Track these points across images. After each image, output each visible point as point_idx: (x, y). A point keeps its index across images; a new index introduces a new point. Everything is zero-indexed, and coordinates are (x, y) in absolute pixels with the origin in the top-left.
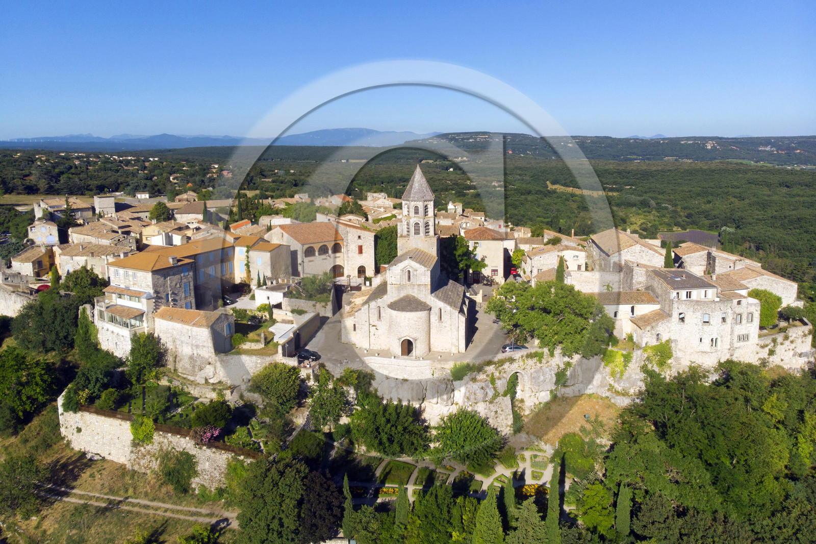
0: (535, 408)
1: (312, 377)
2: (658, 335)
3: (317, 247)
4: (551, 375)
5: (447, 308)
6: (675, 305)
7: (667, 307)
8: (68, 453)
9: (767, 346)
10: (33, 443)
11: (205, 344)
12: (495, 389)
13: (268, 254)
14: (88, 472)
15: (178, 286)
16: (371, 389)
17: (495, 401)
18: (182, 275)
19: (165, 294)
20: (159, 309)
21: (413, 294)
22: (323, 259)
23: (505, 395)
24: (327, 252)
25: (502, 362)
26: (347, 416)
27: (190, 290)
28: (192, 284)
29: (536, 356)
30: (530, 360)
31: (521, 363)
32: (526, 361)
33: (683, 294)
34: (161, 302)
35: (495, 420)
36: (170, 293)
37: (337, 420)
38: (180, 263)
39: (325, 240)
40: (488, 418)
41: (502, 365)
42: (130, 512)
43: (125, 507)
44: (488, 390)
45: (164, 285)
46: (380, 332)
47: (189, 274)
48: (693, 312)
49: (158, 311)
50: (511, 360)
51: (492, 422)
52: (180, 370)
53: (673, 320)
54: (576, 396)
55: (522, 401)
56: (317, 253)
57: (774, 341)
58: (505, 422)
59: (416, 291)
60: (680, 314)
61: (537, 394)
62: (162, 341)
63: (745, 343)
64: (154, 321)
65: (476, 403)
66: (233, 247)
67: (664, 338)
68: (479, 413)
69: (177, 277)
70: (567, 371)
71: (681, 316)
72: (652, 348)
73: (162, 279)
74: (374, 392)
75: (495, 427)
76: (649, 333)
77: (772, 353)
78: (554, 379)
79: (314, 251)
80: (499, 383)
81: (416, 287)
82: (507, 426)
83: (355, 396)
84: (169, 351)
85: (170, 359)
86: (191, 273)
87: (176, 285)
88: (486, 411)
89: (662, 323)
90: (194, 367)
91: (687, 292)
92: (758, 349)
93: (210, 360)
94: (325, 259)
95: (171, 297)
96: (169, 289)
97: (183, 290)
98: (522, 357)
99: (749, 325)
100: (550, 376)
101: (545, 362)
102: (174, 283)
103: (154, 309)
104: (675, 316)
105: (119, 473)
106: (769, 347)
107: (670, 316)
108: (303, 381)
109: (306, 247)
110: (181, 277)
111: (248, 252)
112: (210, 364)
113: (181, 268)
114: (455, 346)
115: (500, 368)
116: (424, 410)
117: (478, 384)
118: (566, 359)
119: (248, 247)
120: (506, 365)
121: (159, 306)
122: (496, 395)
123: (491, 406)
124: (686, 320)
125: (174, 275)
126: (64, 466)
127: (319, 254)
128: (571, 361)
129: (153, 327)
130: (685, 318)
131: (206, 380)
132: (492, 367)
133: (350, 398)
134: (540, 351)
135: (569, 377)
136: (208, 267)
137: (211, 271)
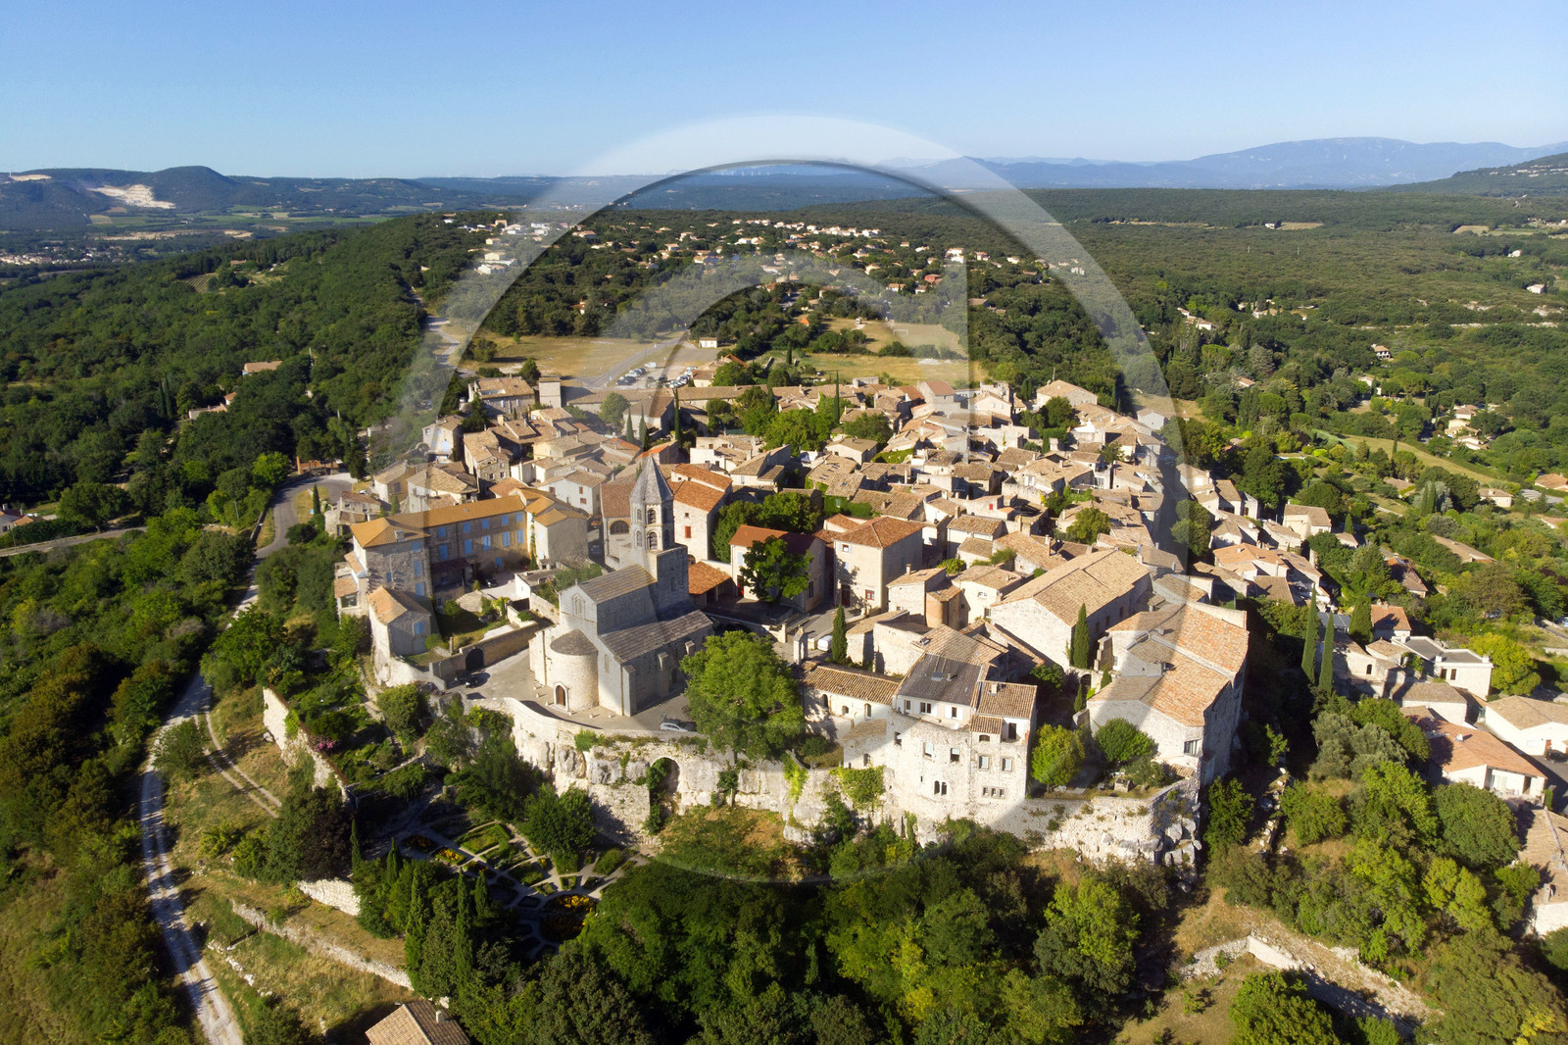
0: (689, 810)
8: (258, 728)
10: (238, 710)
11: (386, 641)
12: (624, 771)
13: (547, 528)
14: (254, 751)
15: (405, 564)
17: (622, 788)
18: (411, 552)
19: (385, 572)
20: (376, 589)
23: (640, 782)
25: (641, 742)
27: (423, 568)
28: (427, 562)
29: (694, 743)
34: (380, 582)
35: (621, 810)
36: (392, 572)
38: (409, 538)
40: (609, 806)
41: (642, 745)
42: (250, 800)
43: (251, 795)
44: (613, 772)
45: (384, 563)
47: (421, 551)
49: (375, 591)
51: (615, 812)
54: (757, 808)
58: (637, 816)
62: (372, 628)
64: (368, 603)
66: (523, 511)
68: (597, 797)
69: (403, 555)
70: (739, 772)
73: (382, 556)
75: (620, 819)
77: (1054, 826)
78: (717, 780)
80: (631, 766)
82: (640, 822)
83: (480, 739)
85: (373, 650)
86: (425, 550)
87: (402, 562)
88: (607, 796)
90: (380, 663)
93: (388, 660)
95: (394, 577)
96: (392, 568)
97: (413, 569)
102: (398, 561)
103: (369, 589)
105: (272, 760)
108: (431, 709)
110: (409, 555)
111: (534, 519)
112: (387, 663)
113: (409, 544)
115: (640, 749)
116: (554, 778)
117: (601, 761)
118: (742, 756)
119: (535, 514)
120: (650, 746)
121: (375, 585)
122: (623, 780)
123: (615, 792)
125: (399, 551)
126: (244, 739)
128: (748, 760)
129: (366, 610)
131: (383, 683)
132: (628, 744)
133: (476, 741)
134: (702, 737)
135: (740, 780)
136: (479, 536)
137: (485, 541)
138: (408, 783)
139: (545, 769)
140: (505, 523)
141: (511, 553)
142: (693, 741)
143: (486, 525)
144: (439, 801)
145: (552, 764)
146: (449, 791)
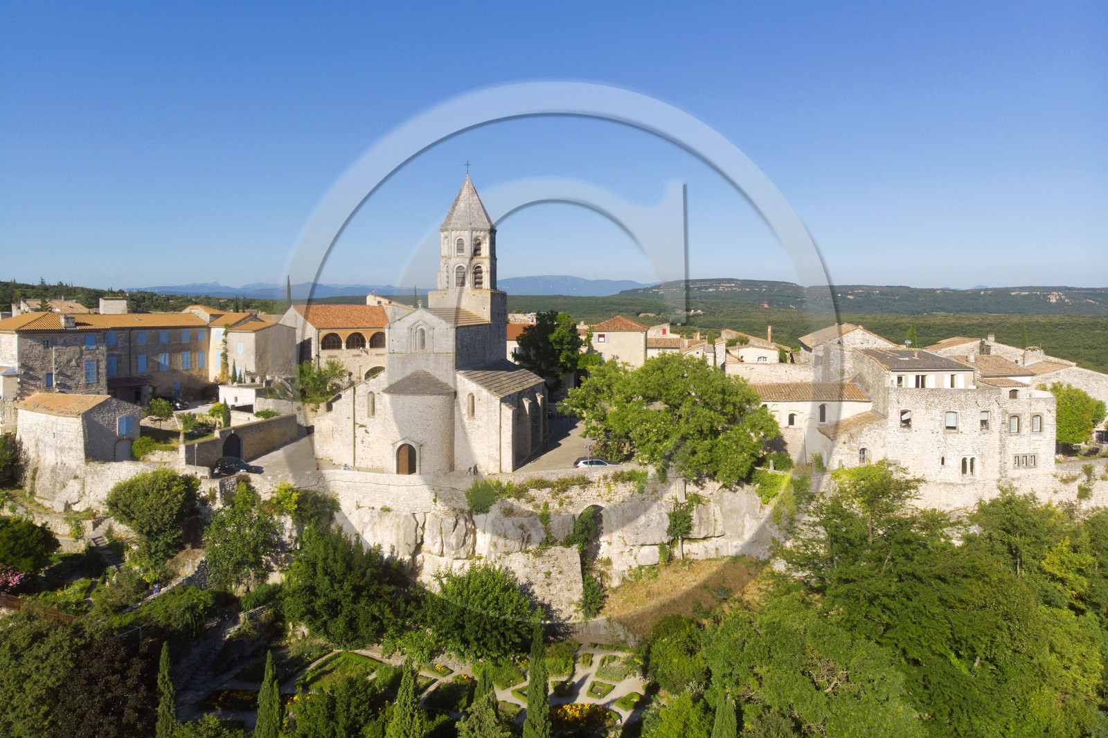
0: (630, 575)
1: (218, 495)
2: (863, 450)
3: (344, 335)
4: (660, 514)
5: (483, 393)
6: (893, 397)
7: (881, 405)
9: (1074, 479)
11: (73, 445)
12: (547, 530)
13: (253, 336)
15: (74, 363)
16: (333, 526)
17: (546, 554)
18: (84, 348)
19: (44, 372)
20: (29, 395)
21: (427, 370)
22: (354, 356)
23: (568, 543)
24: (364, 346)
25: (564, 485)
26: (282, 571)
27: (98, 373)
28: (103, 365)
29: (630, 479)
30: (620, 484)
31: (604, 490)
32: (613, 487)
33: (910, 379)
34: (35, 385)
35: (547, 588)
36: (54, 372)
37: (263, 577)
38: (78, 328)
39: (360, 325)
40: (531, 584)
41: (564, 490)
44: (533, 532)
45: (43, 358)
46: (371, 437)
47: (98, 348)
48: (927, 409)
49: (27, 398)
50: (584, 483)
51: (538, 591)
52: (38, 493)
53: (890, 424)
54: (710, 559)
55: (608, 562)
56: (344, 345)
57: (1088, 471)
58: (567, 594)
59: (431, 363)
60: (903, 413)
61: (635, 550)
62: (24, 447)
63: (1031, 471)
64: (16, 414)
65: (508, 554)
66: (208, 328)
67: (875, 457)
68: (513, 573)
69: (71, 351)
70: (691, 510)
71: (905, 417)
72: (848, 472)
73: (41, 348)
74: (336, 532)
75: (546, 602)
76: (845, 447)
77: (1084, 493)
78: (667, 524)
79: (340, 342)
81: (432, 357)
82: (571, 603)
83: (295, 534)
84: (31, 462)
85: (28, 474)
86: (103, 349)
87: (69, 361)
88: (527, 570)
89: (870, 430)
90: (54, 486)
91: (917, 377)
92: (1057, 484)
93: (78, 472)
94: (359, 355)
95: (56, 380)
96: (54, 366)
97: (84, 372)
98: (605, 477)
99: (1034, 437)
100: (658, 517)
101: (650, 491)
102: (64, 358)
103: (19, 395)
104: (894, 418)
106: (1079, 482)
107: (885, 416)
108: (204, 501)
109: (324, 333)
110: (82, 352)
111: (226, 334)
112: (76, 477)
113: (82, 336)
114: (495, 460)
115: (562, 495)
116: (421, 567)
117: (514, 519)
118: (692, 488)
119: (226, 326)
120: (574, 491)
121: (28, 390)
122: (549, 542)
123: (538, 561)
124: (913, 423)
125: (66, 344)
127: (348, 347)
128: (701, 493)
129: (13, 424)
130: (912, 420)
131: (68, 506)
132: (546, 492)
133: (286, 538)
134: (640, 469)
135: (695, 521)
136: (157, 353)
137: (163, 359)
138: (192, 608)
139: (407, 558)
140: (185, 340)
141: (191, 378)
142: (630, 477)
143: (164, 338)
144: (241, 636)
145: (418, 548)
146: (251, 617)
